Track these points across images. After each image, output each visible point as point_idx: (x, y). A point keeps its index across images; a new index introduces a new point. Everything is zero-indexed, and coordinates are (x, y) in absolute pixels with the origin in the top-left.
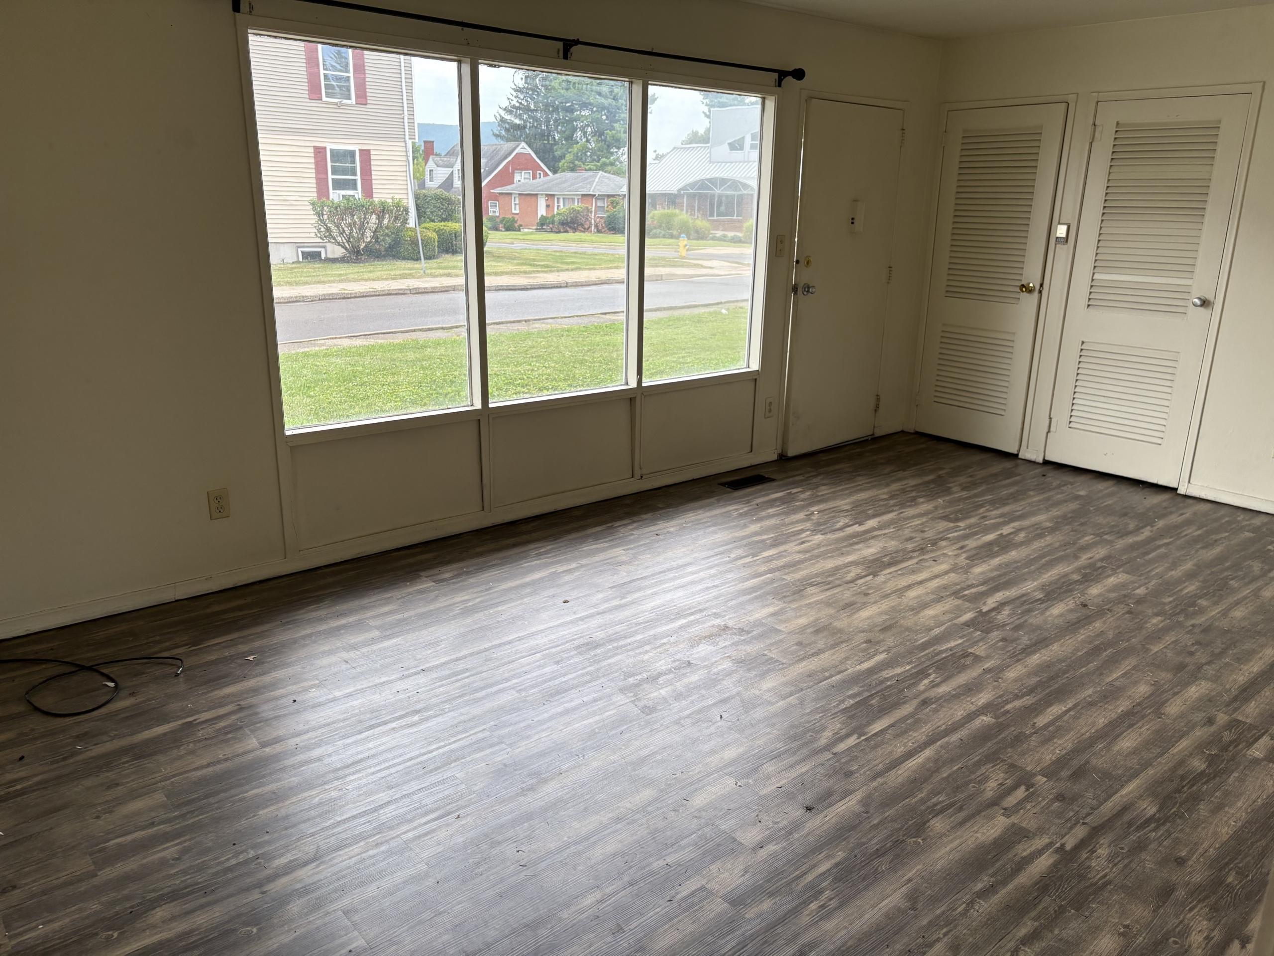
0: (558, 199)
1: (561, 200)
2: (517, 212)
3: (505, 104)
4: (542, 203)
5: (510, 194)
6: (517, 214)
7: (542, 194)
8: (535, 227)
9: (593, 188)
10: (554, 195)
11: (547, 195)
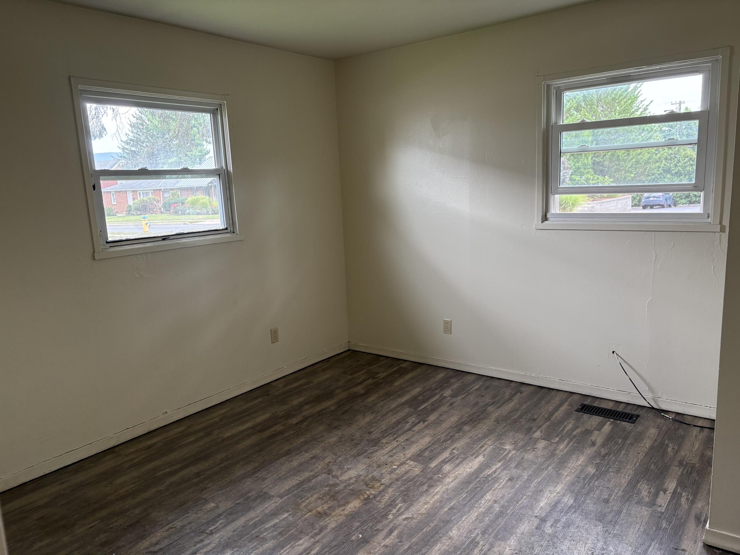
0: (140, 193)
1: (141, 194)
2: (115, 203)
3: (125, 139)
4: (130, 196)
5: (110, 192)
6: (115, 205)
7: (129, 191)
8: (125, 213)
9: (160, 185)
10: (136, 191)
11: (133, 191)
